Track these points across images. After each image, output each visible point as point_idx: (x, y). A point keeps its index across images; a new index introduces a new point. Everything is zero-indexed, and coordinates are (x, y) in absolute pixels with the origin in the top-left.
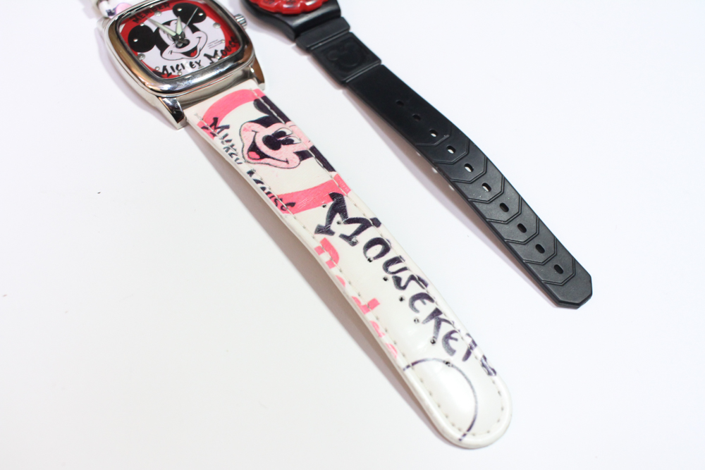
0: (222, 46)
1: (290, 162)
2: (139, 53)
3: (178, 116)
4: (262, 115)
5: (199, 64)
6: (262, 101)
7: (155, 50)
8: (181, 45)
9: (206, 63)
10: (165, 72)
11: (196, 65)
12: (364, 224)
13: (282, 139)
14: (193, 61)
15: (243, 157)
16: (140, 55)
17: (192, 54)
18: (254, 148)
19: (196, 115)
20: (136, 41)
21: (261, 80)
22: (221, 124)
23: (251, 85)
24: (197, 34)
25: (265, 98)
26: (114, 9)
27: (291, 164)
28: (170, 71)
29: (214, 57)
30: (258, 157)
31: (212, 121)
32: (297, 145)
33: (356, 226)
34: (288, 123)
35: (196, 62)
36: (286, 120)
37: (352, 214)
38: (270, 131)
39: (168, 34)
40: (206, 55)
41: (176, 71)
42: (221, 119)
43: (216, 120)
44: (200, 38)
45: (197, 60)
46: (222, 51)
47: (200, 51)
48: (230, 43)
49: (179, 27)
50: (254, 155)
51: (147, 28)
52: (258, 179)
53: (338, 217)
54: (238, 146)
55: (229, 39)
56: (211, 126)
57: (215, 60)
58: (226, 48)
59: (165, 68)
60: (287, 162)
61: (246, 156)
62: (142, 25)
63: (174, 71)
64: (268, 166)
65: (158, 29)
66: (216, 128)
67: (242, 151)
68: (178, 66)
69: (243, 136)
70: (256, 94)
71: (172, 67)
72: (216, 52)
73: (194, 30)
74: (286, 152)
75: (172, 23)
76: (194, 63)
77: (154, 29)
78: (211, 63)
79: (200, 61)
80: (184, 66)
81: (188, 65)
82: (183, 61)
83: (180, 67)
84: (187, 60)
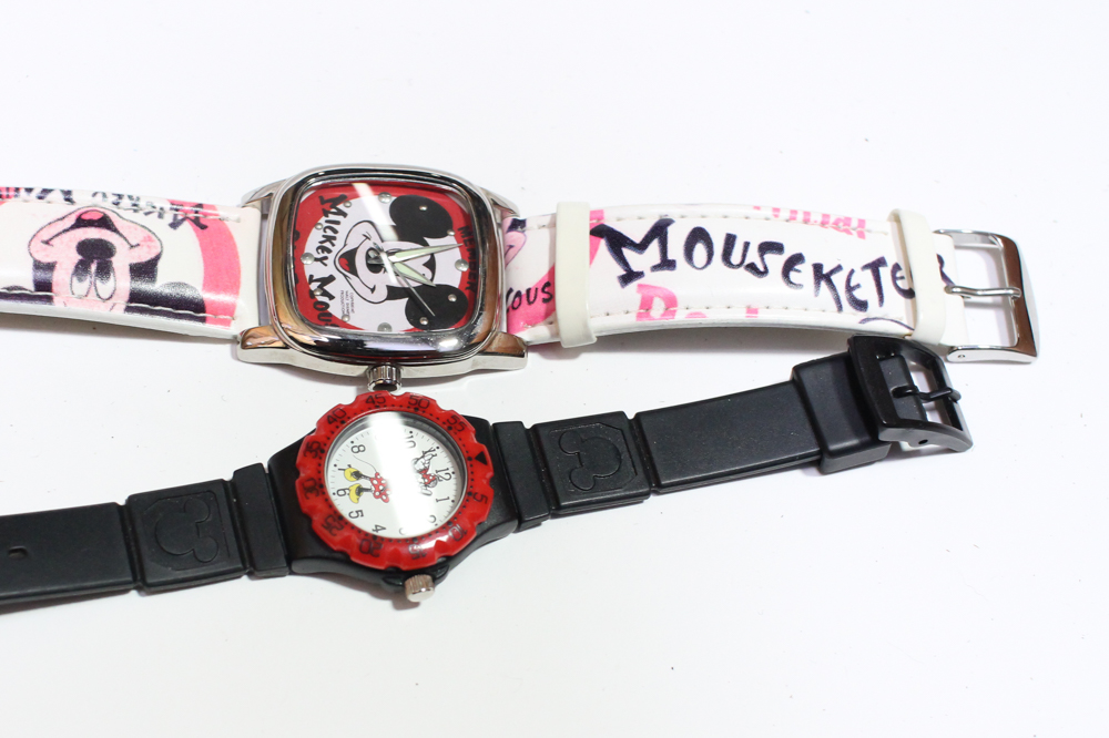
0: (335, 311)
1: (45, 246)
5: (321, 260)
8: (373, 256)
9: (318, 271)
10: (333, 210)
11: (321, 255)
13: (94, 267)
14: (332, 257)
15: (103, 206)
17: (345, 261)
18: (106, 224)
24: (382, 293)
26: (523, 230)
27: (37, 244)
28: (332, 217)
29: (320, 287)
30: (86, 217)
32: (68, 279)
35: (326, 258)
38: (122, 261)
39: (400, 251)
40: (331, 279)
41: (326, 224)
43: (201, 226)
44: (373, 290)
45: (330, 262)
46: (327, 306)
47: (345, 276)
49: (417, 275)
57: (314, 286)
58: (330, 315)
59: (342, 214)
60: (47, 242)
61: (101, 209)
62: (451, 233)
63: (327, 222)
64: (60, 216)
66: (187, 218)
67: (116, 213)
68: (335, 231)
69: (139, 228)
71: (338, 223)
72: (331, 297)
73: (394, 293)
74: (65, 255)
75: (428, 273)
76: (326, 254)
77: (431, 241)
78: (311, 276)
79: (326, 265)
80: (330, 239)
81: (327, 245)
82: (339, 243)
83: (329, 233)
84: (338, 247)
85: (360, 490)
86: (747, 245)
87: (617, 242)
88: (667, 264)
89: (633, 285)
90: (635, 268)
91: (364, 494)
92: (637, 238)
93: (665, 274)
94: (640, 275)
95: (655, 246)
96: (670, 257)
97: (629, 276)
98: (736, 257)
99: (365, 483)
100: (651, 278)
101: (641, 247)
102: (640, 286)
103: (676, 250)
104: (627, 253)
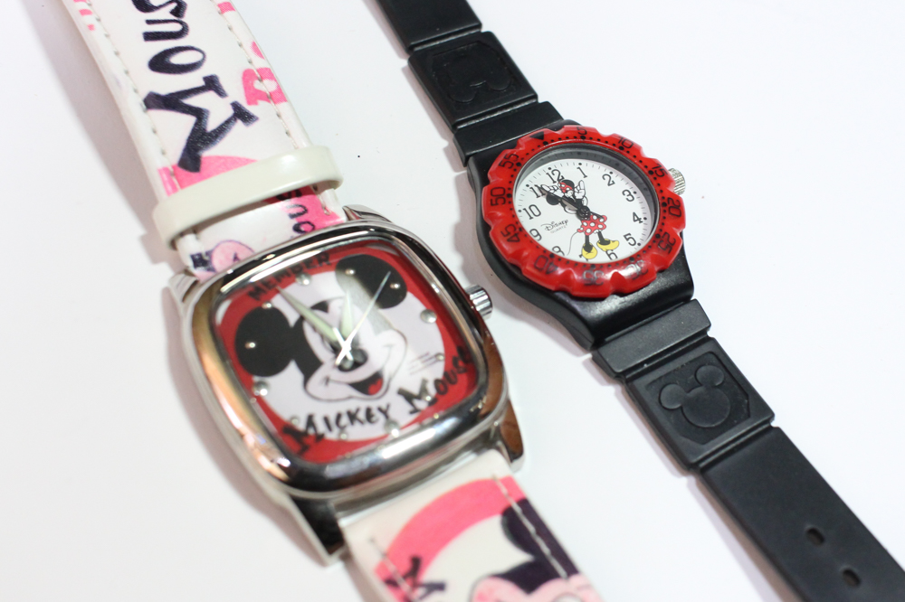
0: (438, 371)
2: (256, 379)
3: (332, 539)
4: (518, 557)
5: (384, 412)
6: (518, 509)
7: (292, 372)
8: (349, 364)
9: (400, 410)
10: (311, 432)
11: (378, 414)
14: (374, 405)
16: (260, 385)
17: (372, 388)
19: (372, 541)
20: (252, 345)
21: (515, 450)
22: (430, 574)
23: (492, 464)
24: (386, 336)
25: (524, 503)
26: (208, 253)
28: (321, 428)
29: (419, 397)
31: (406, 566)
34: (575, 580)
35: (380, 409)
36: (571, 570)
39: (323, 337)
40: (401, 392)
41: (336, 430)
42: (428, 562)
43: (416, 565)
44: (390, 346)
45: (382, 403)
46: (437, 382)
47: (390, 380)
48: (455, 362)
51: (277, 314)
55: (455, 352)
56: (405, 577)
57: (421, 405)
58: (446, 374)
59: (310, 421)
62: (268, 306)
63: (330, 428)
65: (302, 319)
66: (415, 585)
68: (339, 417)
70: (504, 491)
71: (326, 420)
72: (424, 383)
73: (381, 325)
75: (334, 306)
76: (375, 411)
77: (292, 318)
78: (412, 413)
79: (388, 406)
80: (352, 417)
81: (362, 415)
82: (352, 405)
83: (345, 420)
84: (360, 403)
85: (603, 242)
86: (149, 22)
87: (200, 139)
88: (211, 84)
89: (251, 109)
90: (230, 112)
91: (606, 235)
92: (190, 120)
93: (225, 83)
94: (236, 106)
95: (192, 101)
96: (202, 83)
97: (241, 114)
98: (176, 27)
99: (594, 239)
100: (235, 92)
101: (199, 114)
102: (249, 103)
103: (194, 79)
104: (212, 124)
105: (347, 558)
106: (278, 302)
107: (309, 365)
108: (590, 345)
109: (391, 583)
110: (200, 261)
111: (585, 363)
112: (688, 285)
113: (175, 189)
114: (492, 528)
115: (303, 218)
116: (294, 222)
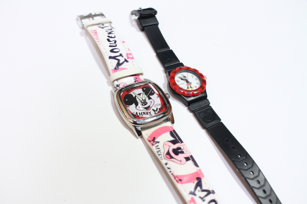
0: (159, 107)
1: (182, 161)
2: (127, 106)
3: (139, 134)
4: (172, 139)
5: (150, 113)
7: (134, 105)
8: (144, 104)
9: (153, 113)
10: (137, 115)
11: (149, 113)
12: (209, 192)
13: (180, 151)
14: (148, 112)
15: (164, 156)
16: (128, 106)
17: (148, 109)
18: (168, 153)
19: (147, 134)
20: (127, 100)
21: (173, 122)
22: (156, 140)
23: (169, 124)
24: (151, 100)
25: (174, 131)
26: (119, 85)
27: (182, 163)
28: (139, 115)
29: (156, 111)
30: (169, 157)
31: (153, 139)
32: (185, 154)
33: (205, 193)
34: (182, 143)
35: (149, 112)
36: (182, 142)
37: (204, 188)
38: (175, 146)
39: (139, 99)
40: (153, 110)
41: (141, 115)
42: (156, 138)
43: (154, 139)
44: (151, 102)
45: (150, 111)
46: (159, 109)
47: (151, 108)
48: (163, 106)
49: (144, 97)
50: (168, 156)
52: (169, 167)
53: (199, 188)
54: (162, 151)
55: (163, 104)
56: (152, 141)
57: (156, 112)
58: (161, 107)
59: (137, 113)
60: (181, 161)
61: (165, 156)
62: (130, 94)
63: (140, 115)
64: (173, 162)
65: (136, 96)
66: (154, 142)
67: (164, 154)
68: (142, 113)
69: (164, 147)
70: (170, 128)
71: (139, 113)
72: (157, 108)
73: (150, 98)
74: (181, 157)
75: (141, 94)
76: (148, 113)
77: (134, 96)
78: (155, 113)
80: (144, 113)
81: (146, 113)
82: (144, 111)
83: (143, 114)
84: (145, 111)
85: (191, 87)
86: (110, 44)
87: (119, 64)
88: (121, 55)
89: (128, 60)
90: (124, 60)
91: (191, 86)
92: (117, 61)
93: (123, 55)
94: (125, 59)
95: (117, 58)
96: (119, 55)
97: (126, 61)
98: (115, 45)
99: (189, 87)
100: (125, 57)
101: (119, 60)
102: (128, 59)
103: (118, 54)
104: (121, 62)
105: (142, 137)
106: (131, 93)
107: (137, 104)
108: (187, 105)
109: (150, 141)
110: (118, 86)
111: (186, 109)
112: (206, 96)
113: (114, 73)
114: (168, 133)
115: (136, 80)
116: (135, 80)
